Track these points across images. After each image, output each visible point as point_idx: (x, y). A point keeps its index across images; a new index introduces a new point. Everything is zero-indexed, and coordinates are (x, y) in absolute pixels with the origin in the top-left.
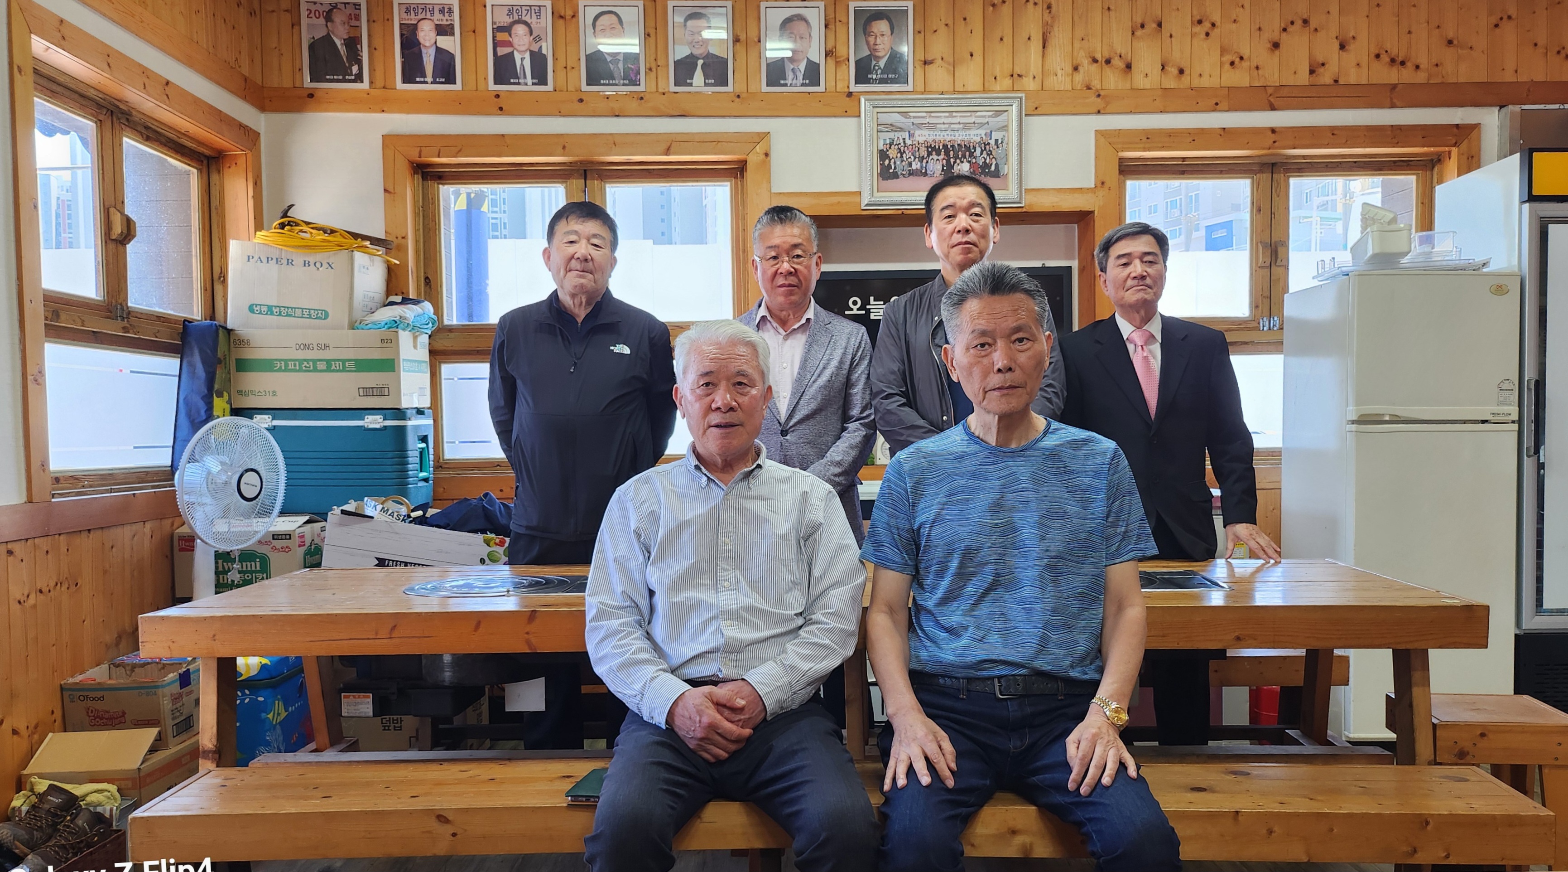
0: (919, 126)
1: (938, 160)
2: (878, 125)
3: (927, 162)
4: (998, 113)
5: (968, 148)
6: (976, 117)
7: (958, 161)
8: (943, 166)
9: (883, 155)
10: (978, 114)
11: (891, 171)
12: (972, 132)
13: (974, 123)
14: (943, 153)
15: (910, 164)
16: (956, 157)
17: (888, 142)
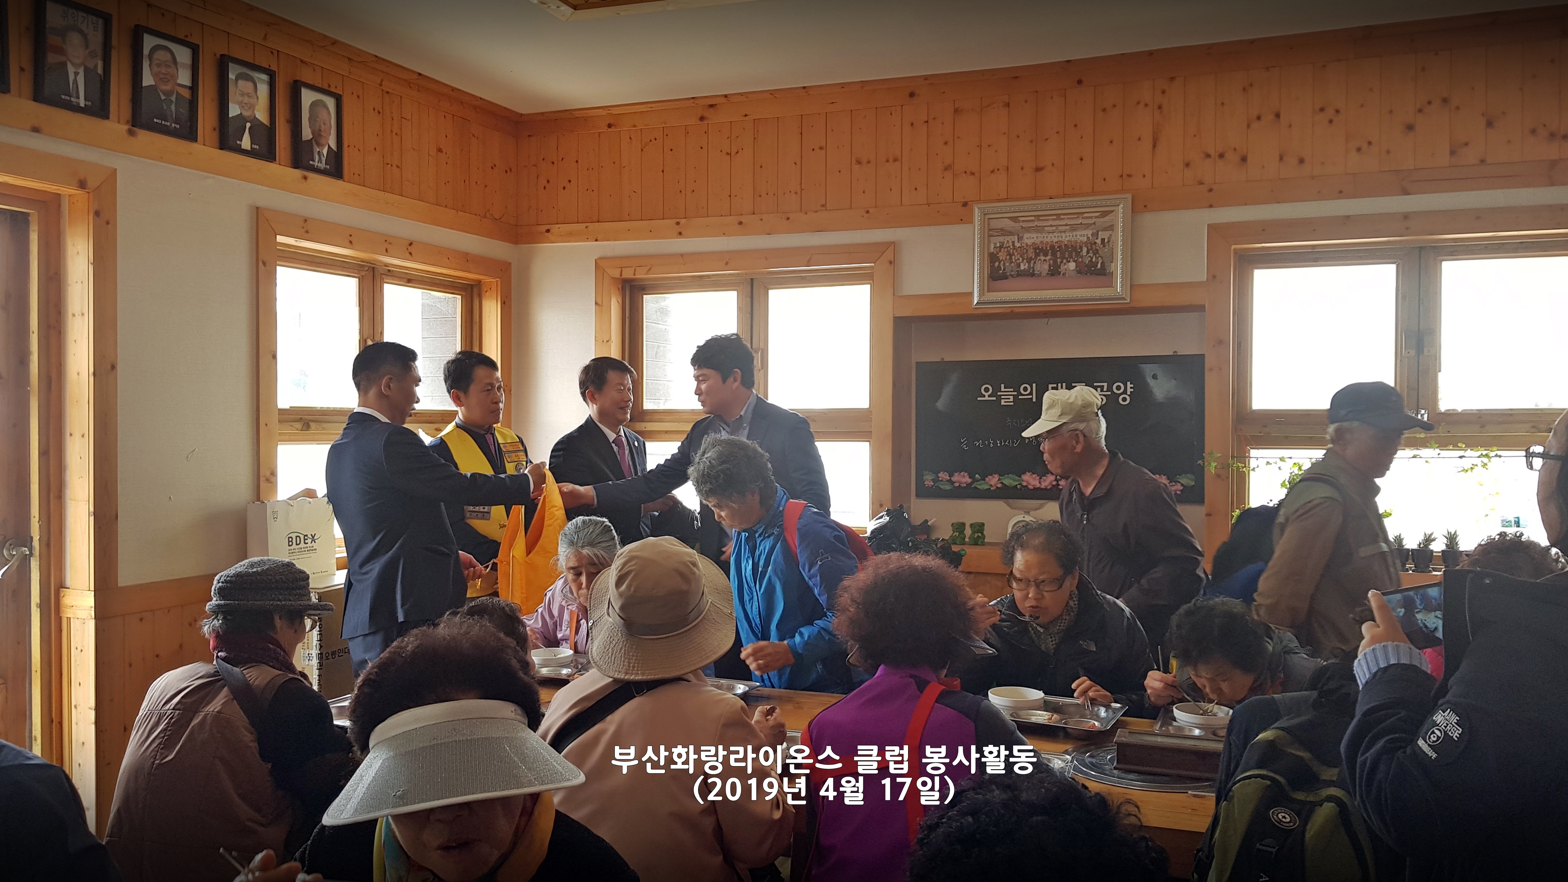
0: (1028, 229)
1: (1045, 260)
2: (989, 230)
3: (1032, 264)
4: (1104, 214)
5: (1074, 248)
6: (1085, 218)
7: (1065, 261)
8: (1050, 266)
9: (994, 258)
10: (1086, 215)
11: (1002, 271)
12: (1079, 233)
13: (1081, 224)
14: (1050, 254)
15: (1019, 266)
16: (1063, 258)
17: (998, 245)
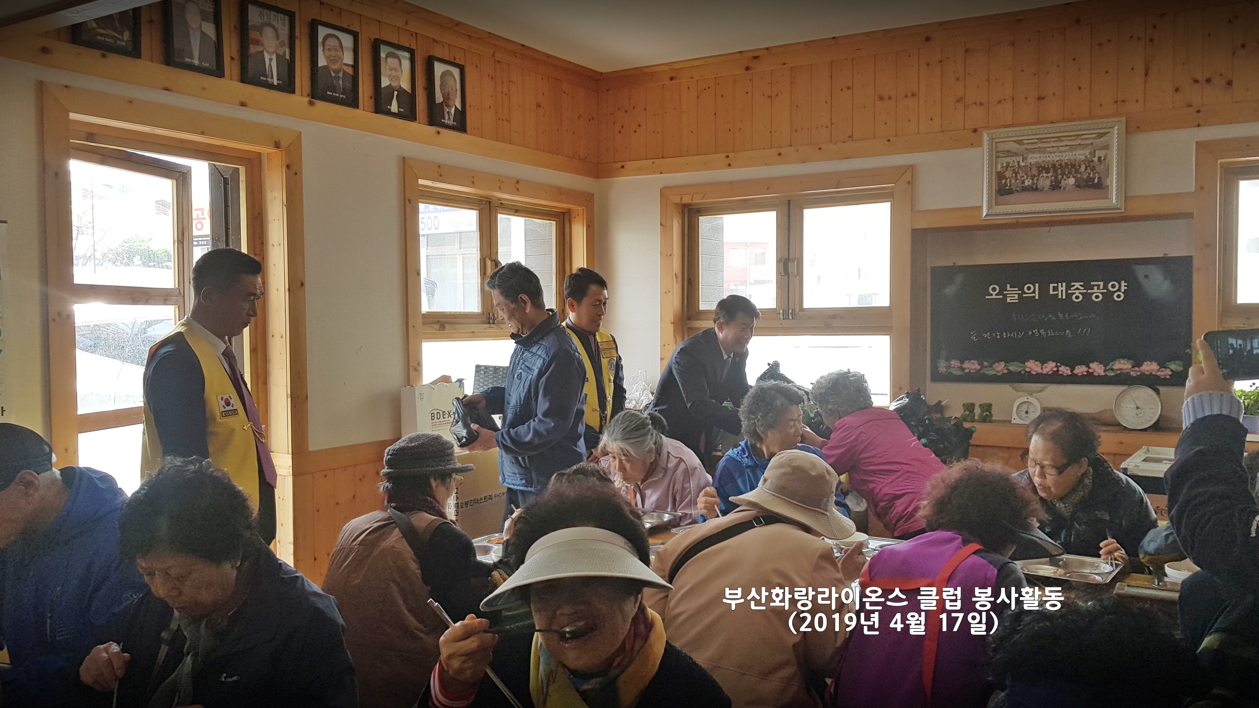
0: (1032, 151)
1: (1047, 177)
2: (997, 152)
3: (1038, 179)
4: (1101, 135)
5: (1073, 166)
6: (1082, 139)
7: (1065, 177)
8: (1052, 182)
9: (1000, 176)
10: (1085, 137)
11: (1007, 188)
12: (1077, 152)
13: (1080, 144)
15: (1023, 182)
16: (1063, 174)
17: (1005, 165)
